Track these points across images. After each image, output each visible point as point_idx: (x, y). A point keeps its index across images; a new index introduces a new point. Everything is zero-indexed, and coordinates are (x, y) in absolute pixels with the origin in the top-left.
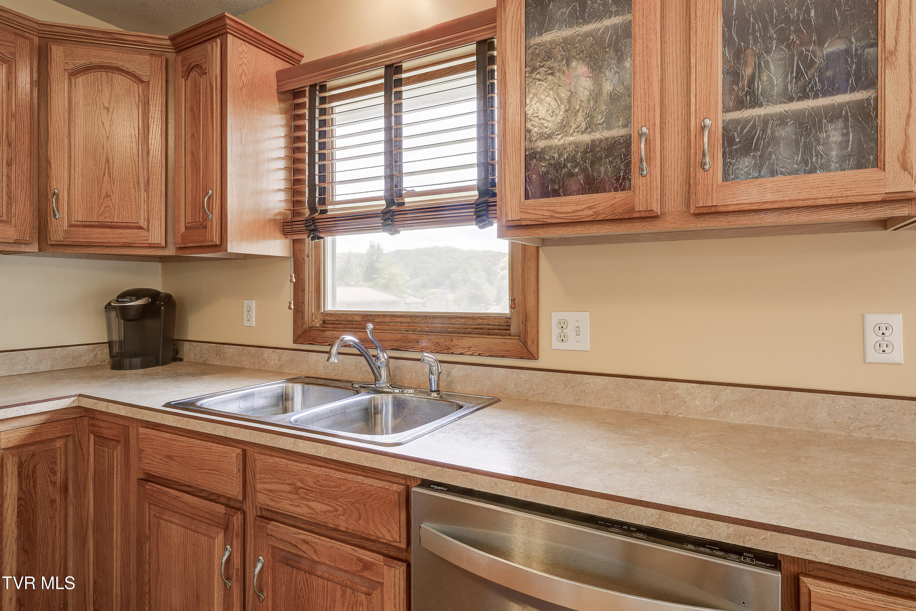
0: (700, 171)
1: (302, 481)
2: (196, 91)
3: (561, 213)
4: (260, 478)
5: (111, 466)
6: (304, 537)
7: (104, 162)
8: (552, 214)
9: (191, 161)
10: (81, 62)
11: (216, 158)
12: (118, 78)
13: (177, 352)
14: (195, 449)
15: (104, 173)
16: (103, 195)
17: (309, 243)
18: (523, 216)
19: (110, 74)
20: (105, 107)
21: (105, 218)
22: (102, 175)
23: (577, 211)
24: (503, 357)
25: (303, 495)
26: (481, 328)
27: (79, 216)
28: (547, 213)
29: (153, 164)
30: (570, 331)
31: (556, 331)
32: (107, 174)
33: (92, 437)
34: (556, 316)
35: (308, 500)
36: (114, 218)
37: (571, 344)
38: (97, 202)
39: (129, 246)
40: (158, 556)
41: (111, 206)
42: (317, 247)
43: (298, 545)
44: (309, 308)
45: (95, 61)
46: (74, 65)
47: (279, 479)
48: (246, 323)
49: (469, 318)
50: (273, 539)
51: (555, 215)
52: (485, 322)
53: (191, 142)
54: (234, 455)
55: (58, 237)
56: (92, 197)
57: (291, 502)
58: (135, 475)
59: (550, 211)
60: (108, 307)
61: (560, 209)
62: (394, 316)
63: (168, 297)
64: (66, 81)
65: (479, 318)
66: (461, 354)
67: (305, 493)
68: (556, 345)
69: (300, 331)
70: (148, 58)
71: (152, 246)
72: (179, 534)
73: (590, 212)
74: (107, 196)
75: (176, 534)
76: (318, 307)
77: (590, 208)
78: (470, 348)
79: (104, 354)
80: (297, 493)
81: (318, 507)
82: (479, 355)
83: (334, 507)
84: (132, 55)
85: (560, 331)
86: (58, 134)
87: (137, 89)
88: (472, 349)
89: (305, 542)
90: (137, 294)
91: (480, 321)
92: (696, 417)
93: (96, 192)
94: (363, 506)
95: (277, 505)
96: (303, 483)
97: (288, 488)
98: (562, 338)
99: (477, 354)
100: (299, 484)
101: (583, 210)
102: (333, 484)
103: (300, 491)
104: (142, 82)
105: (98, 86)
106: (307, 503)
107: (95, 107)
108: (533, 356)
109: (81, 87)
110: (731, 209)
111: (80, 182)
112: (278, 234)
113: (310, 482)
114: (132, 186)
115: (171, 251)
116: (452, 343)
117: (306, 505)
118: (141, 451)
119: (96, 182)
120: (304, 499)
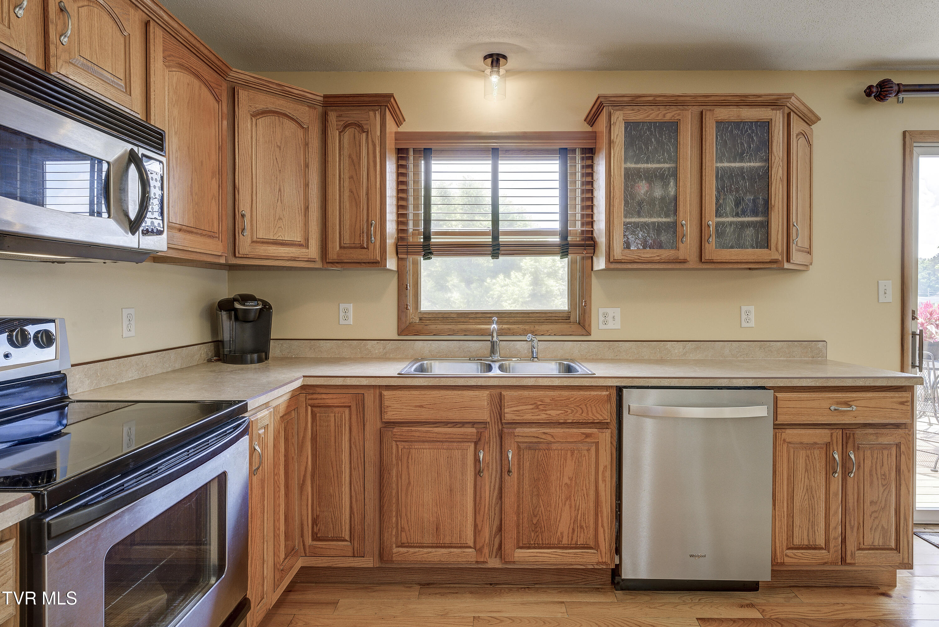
0: (707, 244)
1: (541, 401)
2: (355, 144)
3: (644, 258)
4: (508, 405)
6: (543, 431)
7: (278, 190)
8: (639, 257)
9: (349, 196)
10: (261, 106)
11: (377, 198)
12: (286, 121)
14: (446, 397)
15: (278, 200)
16: (277, 218)
18: (624, 257)
19: (281, 119)
20: (278, 146)
21: (279, 237)
22: (276, 201)
23: (652, 257)
24: (571, 335)
25: (542, 408)
26: (549, 319)
27: (260, 234)
28: (636, 257)
29: (311, 195)
30: (610, 319)
31: (601, 319)
32: (279, 201)
33: (309, 408)
34: (601, 311)
35: (546, 410)
36: (285, 237)
37: (611, 325)
38: (273, 224)
40: (409, 474)
41: (283, 227)
43: (540, 436)
44: (410, 309)
45: (271, 107)
46: (256, 108)
47: (523, 403)
48: (343, 322)
49: (542, 313)
50: (520, 437)
51: (640, 258)
52: (553, 315)
53: (350, 182)
54: (485, 395)
55: (245, 251)
56: (269, 219)
57: (533, 414)
59: (638, 256)
61: (643, 256)
64: (249, 121)
65: (549, 313)
66: (542, 335)
67: (545, 407)
68: (602, 326)
69: (402, 327)
70: (307, 108)
71: (309, 261)
72: (432, 455)
73: (658, 258)
74: (280, 219)
75: (429, 455)
76: (417, 308)
77: (658, 256)
78: (548, 331)
80: (538, 408)
81: (553, 413)
82: (555, 335)
83: (564, 410)
84: (296, 106)
85: (604, 318)
86: (244, 165)
87: (300, 133)
88: (550, 332)
89: (544, 433)
91: (550, 315)
92: (676, 358)
93: (272, 215)
94: (584, 406)
95: (521, 418)
96: (542, 402)
97: (531, 407)
98: (605, 322)
99: (553, 334)
100: (539, 403)
101: (654, 257)
102: (565, 398)
103: (539, 407)
104: (303, 128)
105: (273, 128)
106: (545, 412)
107: (271, 145)
108: (589, 334)
109: (260, 127)
110: (718, 261)
111: (261, 206)
112: (395, 254)
113: (548, 400)
114: (297, 211)
116: (535, 329)
117: (544, 413)
119: (272, 207)
120: (543, 410)
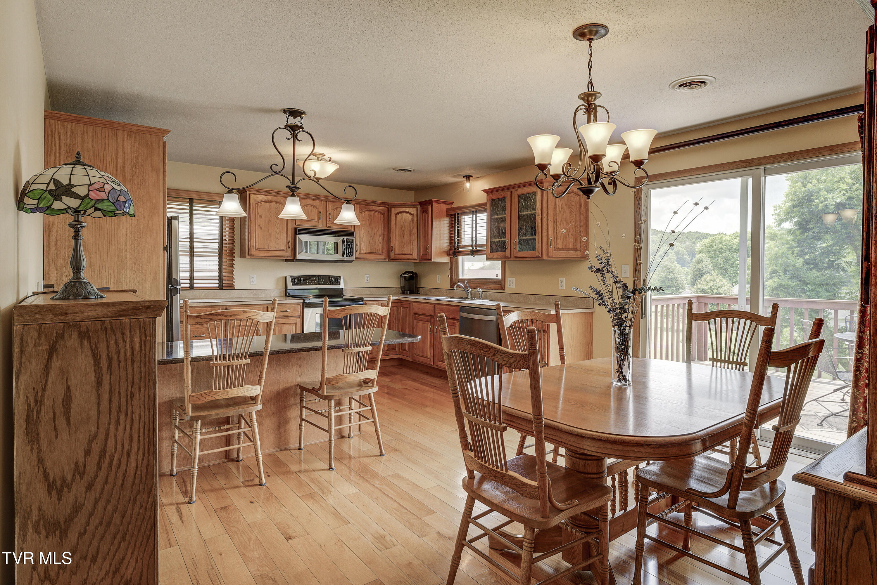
0: (514, 250)
2: (425, 216)
4: (437, 310)
5: (406, 314)
7: (403, 237)
9: (424, 236)
10: (398, 211)
11: (430, 236)
12: (406, 214)
13: (418, 291)
14: (425, 306)
17: (455, 259)
18: (490, 256)
19: (404, 214)
20: (403, 223)
21: (403, 252)
22: (402, 241)
23: (497, 256)
24: (498, 290)
27: (397, 252)
30: (511, 283)
31: (508, 283)
32: (404, 240)
34: (508, 279)
36: (405, 252)
37: (511, 286)
38: (401, 248)
39: (408, 259)
41: (404, 249)
42: (457, 259)
44: (454, 277)
45: (401, 210)
46: (396, 212)
48: (438, 282)
51: (494, 256)
52: (496, 281)
53: (424, 231)
54: (432, 306)
55: (392, 257)
58: (412, 314)
60: (401, 275)
62: (473, 279)
63: (416, 274)
64: (395, 217)
68: (509, 286)
69: (452, 284)
70: (414, 209)
71: (414, 259)
73: (499, 256)
74: (404, 247)
76: (457, 277)
79: (399, 290)
84: (410, 208)
86: (393, 231)
87: (411, 217)
88: (492, 286)
90: (408, 272)
93: (401, 246)
103: (444, 311)
104: (412, 215)
105: (402, 217)
108: (504, 289)
109: (398, 217)
111: (397, 243)
112: (446, 255)
113: (445, 309)
114: (409, 243)
115: (418, 261)
116: (487, 287)
118: (413, 308)
119: (401, 243)
